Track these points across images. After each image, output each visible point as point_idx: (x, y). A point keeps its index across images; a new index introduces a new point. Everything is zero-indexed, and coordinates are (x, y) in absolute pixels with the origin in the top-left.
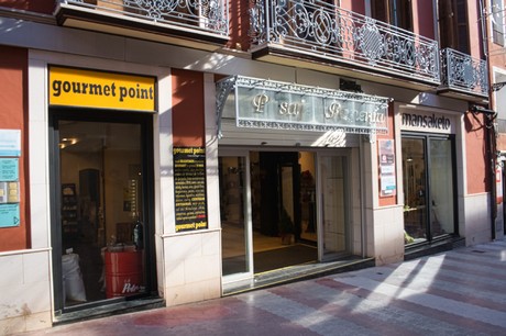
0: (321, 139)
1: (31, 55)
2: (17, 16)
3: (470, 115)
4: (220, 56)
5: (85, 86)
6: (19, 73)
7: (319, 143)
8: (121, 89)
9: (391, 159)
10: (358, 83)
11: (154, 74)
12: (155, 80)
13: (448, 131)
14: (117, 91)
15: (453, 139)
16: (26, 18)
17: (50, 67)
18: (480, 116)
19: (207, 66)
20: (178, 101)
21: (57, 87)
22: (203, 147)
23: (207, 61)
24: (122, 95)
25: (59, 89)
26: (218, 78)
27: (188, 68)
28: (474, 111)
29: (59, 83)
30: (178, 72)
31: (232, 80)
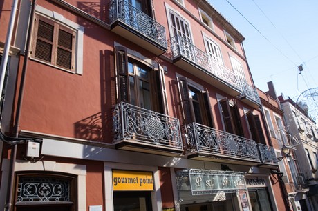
0: (216, 197)
1: (105, 165)
2: (100, 146)
3: (272, 176)
4: (176, 159)
5: (126, 179)
6: (100, 175)
7: (215, 199)
8: (140, 179)
9: (247, 204)
10: (228, 165)
11: (152, 170)
12: (152, 173)
13: (264, 186)
14: (139, 181)
15: (267, 189)
16: (104, 146)
17: (113, 170)
18: (276, 175)
19: (172, 164)
20: (162, 183)
21: (116, 181)
22: (174, 207)
23: (171, 162)
24: (141, 183)
25: (116, 182)
26: (177, 170)
27: (165, 166)
28: (273, 173)
29: (116, 178)
30: (161, 169)
31: (187, 171)
